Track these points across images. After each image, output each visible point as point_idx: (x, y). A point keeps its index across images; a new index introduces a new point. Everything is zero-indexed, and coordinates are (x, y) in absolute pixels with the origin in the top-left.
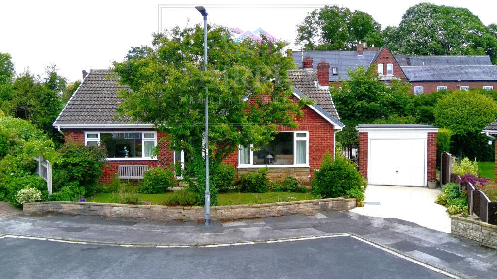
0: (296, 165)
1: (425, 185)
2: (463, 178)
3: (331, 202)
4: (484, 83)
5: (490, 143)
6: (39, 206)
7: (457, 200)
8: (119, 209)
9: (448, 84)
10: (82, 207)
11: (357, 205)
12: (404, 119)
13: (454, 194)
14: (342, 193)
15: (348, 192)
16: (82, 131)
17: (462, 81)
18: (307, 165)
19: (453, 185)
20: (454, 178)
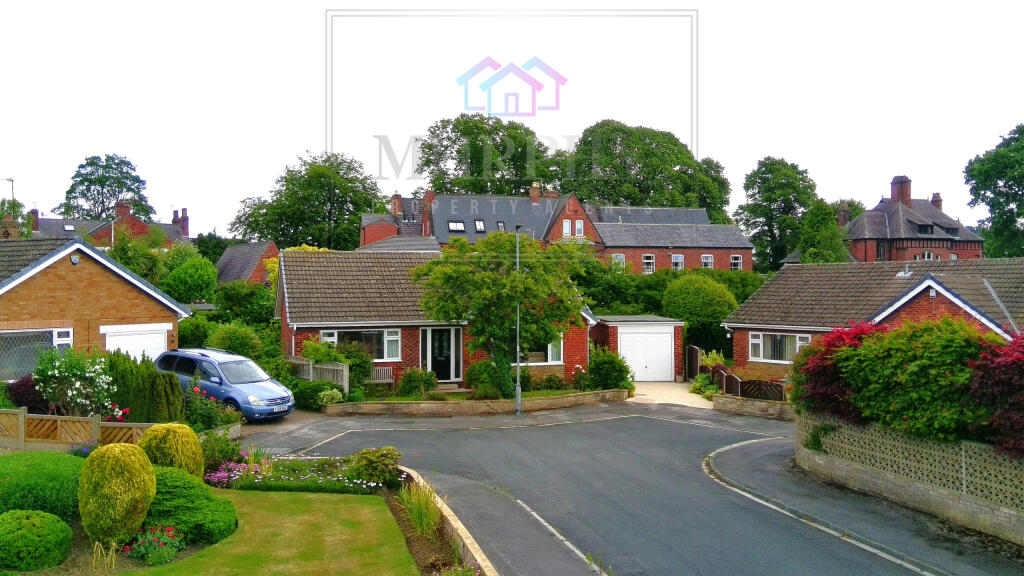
0: (550, 362)
1: (673, 379)
2: (714, 368)
3: (609, 394)
4: (702, 251)
5: (729, 336)
6: (340, 408)
7: (711, 386)
8: (426, 406)
9: (657, 251)
10: (385, 406)
11: (629, 396)
12: (629, 309)
13: (707, 382)
14: (616, 386)
15: (621, 384)
16: (316, 330)
17: (675, 247)
18: (561, 362)
19: (704, 376)
20: (704, 369)
